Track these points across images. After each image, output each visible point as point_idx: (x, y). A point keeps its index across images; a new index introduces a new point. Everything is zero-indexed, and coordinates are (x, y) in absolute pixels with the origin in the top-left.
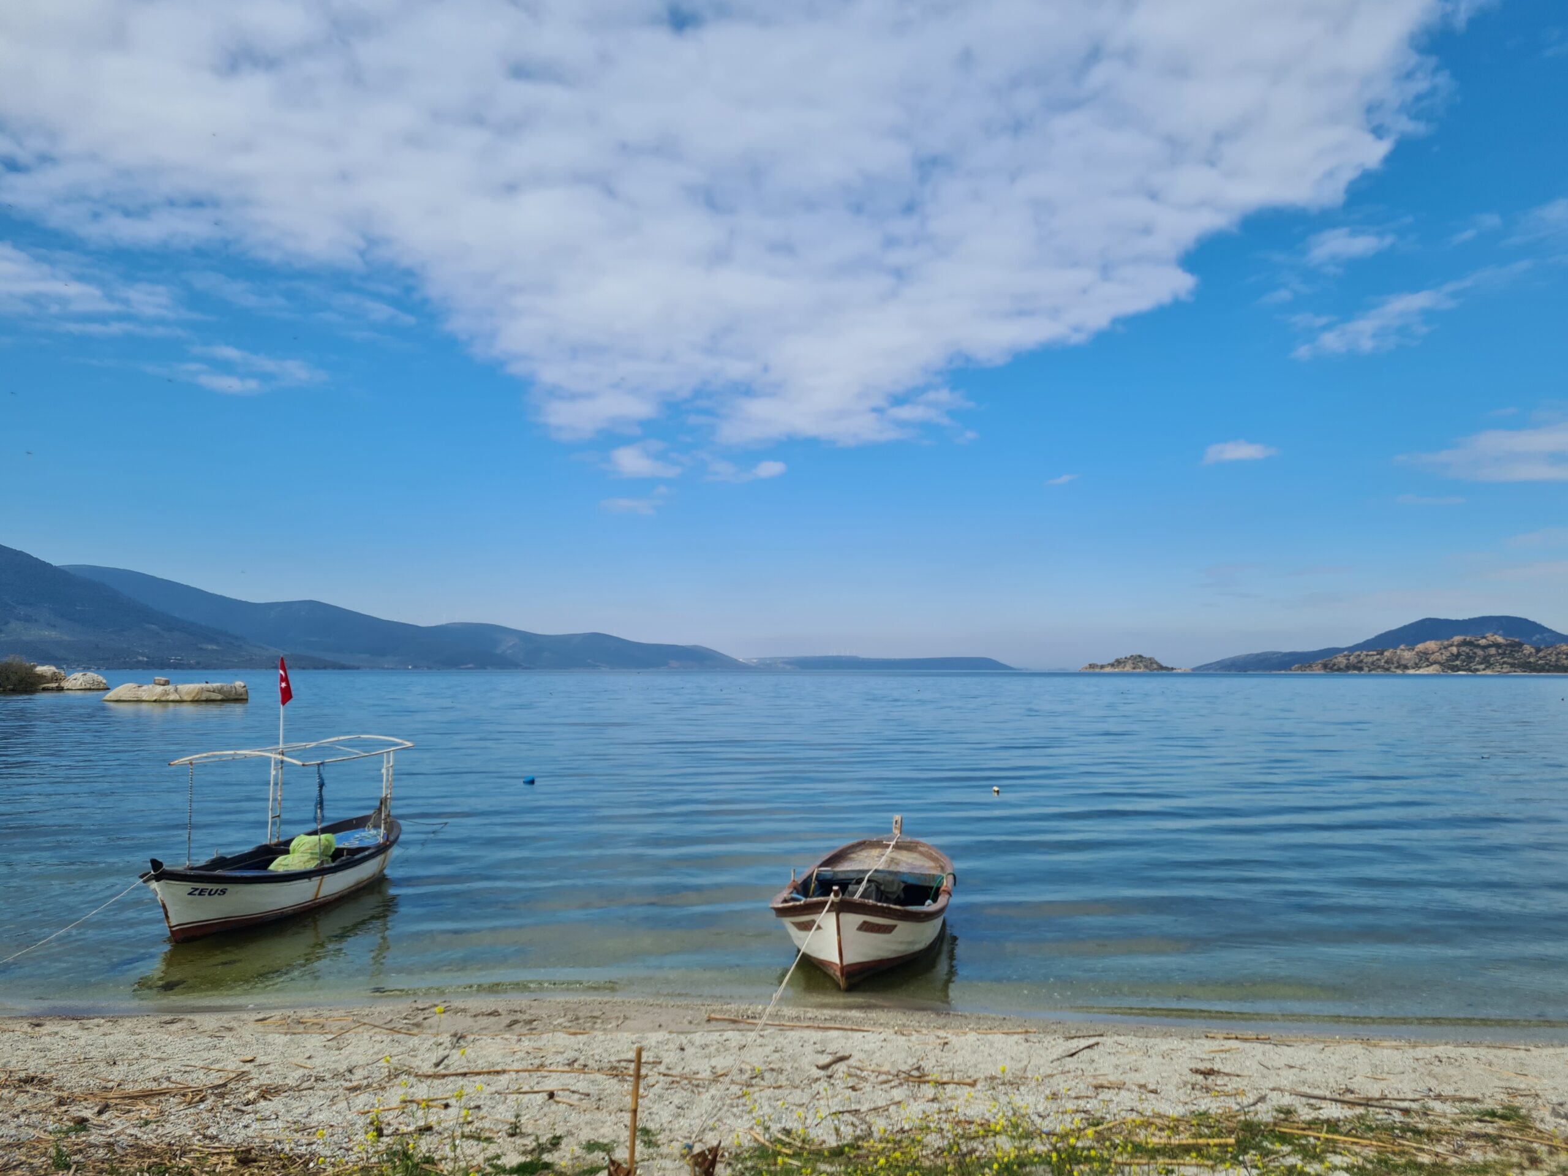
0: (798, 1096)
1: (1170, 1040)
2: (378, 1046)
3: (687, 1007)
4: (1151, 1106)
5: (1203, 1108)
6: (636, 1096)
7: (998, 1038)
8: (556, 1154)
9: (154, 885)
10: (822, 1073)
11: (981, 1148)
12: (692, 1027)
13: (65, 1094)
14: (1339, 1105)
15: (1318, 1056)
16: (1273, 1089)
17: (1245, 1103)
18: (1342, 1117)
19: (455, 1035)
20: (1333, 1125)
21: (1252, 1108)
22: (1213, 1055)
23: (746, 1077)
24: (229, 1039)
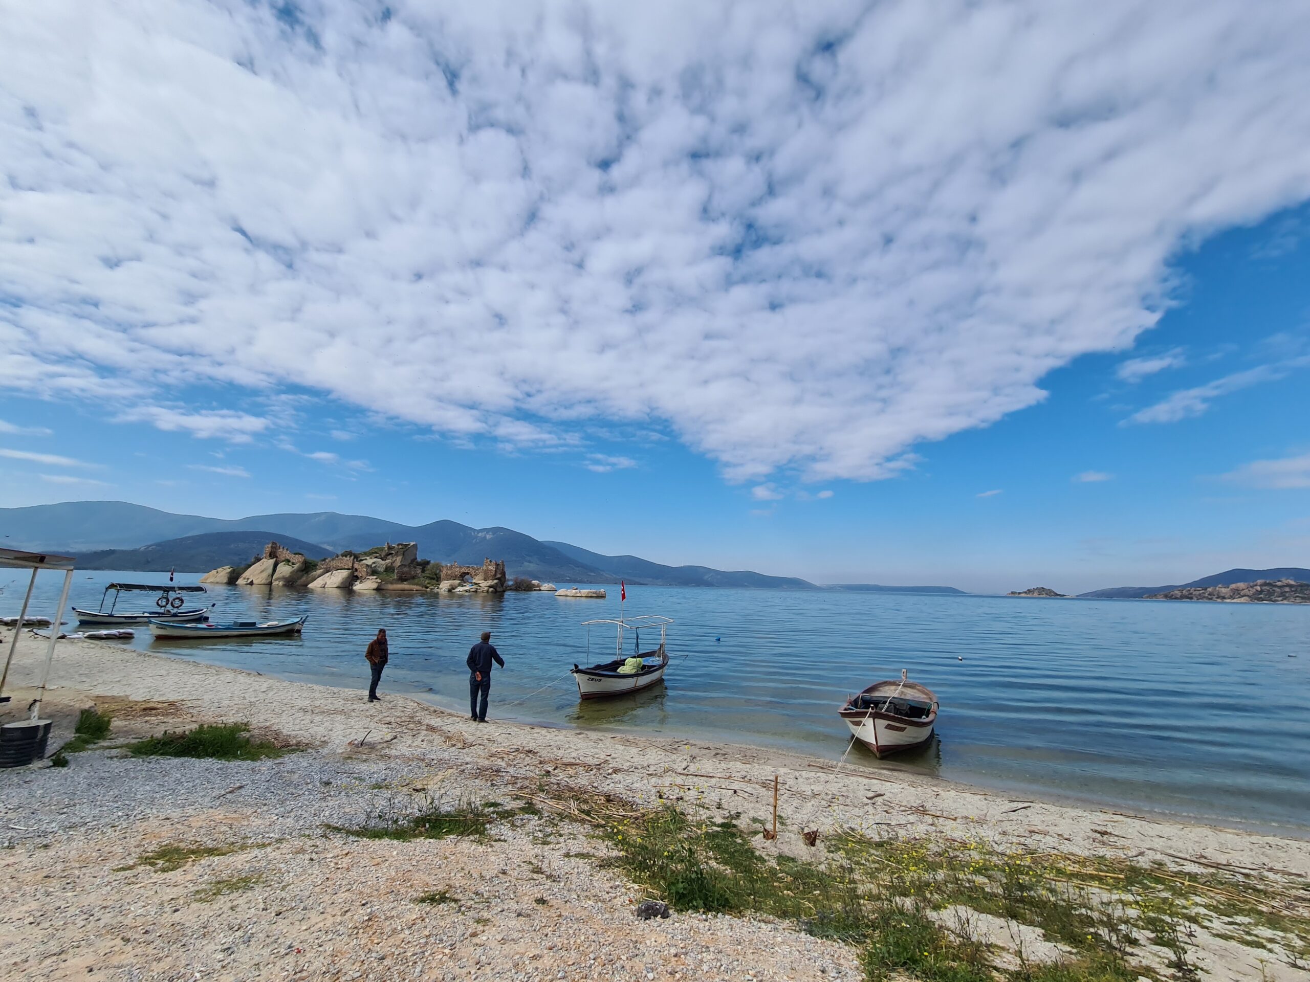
0: (856, 811)
1: (1077, 810)
2: (659, 757)
3: (798, 757)
4: (1066, 848)
5: (1101, 854)
6: (776, 799)
7: (968, 796)
8: (739, 821)
9: (575, 675)
10: (869, 801)
11: (962, 856)
12: (801, 768)
13: (542, 759)
14: (1197, 865)
15: (1179, 832)
16: (1149, 849)
17: (1130, 854)
18: (1199, 873)
19: (691, 756)
20: (1193, 877)
21: (1135, 859)
22: (1106, 823)
23: (830, 797)
24: (601, 745)
